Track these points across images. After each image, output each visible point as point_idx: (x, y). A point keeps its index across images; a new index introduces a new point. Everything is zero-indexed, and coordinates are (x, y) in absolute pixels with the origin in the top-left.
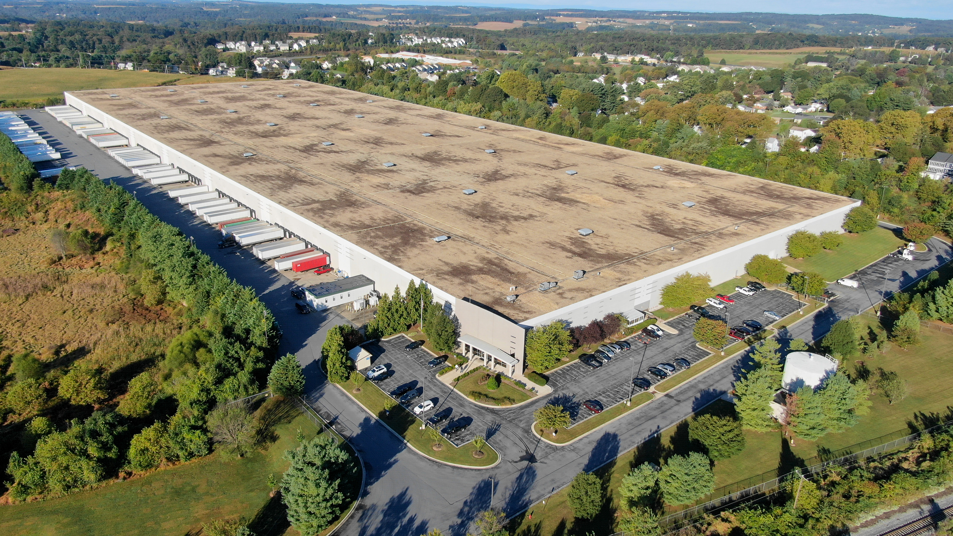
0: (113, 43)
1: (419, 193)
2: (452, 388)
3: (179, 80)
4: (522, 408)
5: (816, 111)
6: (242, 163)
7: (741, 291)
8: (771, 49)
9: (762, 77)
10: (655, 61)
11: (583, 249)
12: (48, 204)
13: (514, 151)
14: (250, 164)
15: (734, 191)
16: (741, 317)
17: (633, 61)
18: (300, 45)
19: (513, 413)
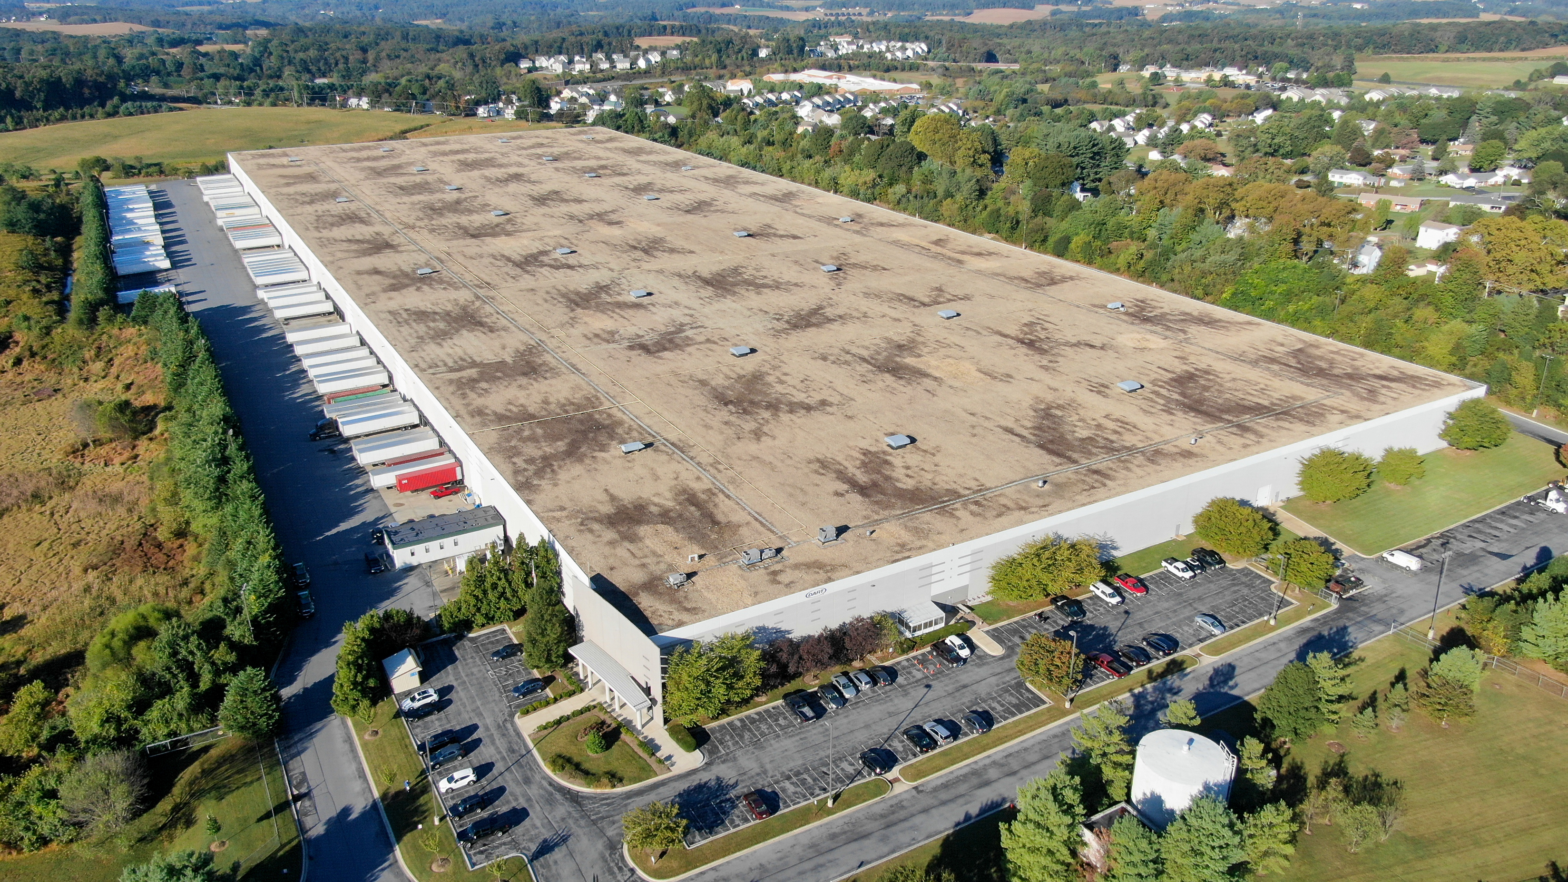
0: (364, 61)
1: (658, 351)
2: (531, 745)
3: (428, 125)
4: (629, 795)
5: (1505, 183)
6: (406, 286)
7: (1171, 568)
8: (1491, 50)
9: (1430, 113)
10: (1251, 80)
11: (875, 477)
12: (115, 347)
13: (875, 268)
14: (418, 289)
15: (1239, 358)
16: (1146, 626)
17: (1209, 80)
18: (648, 61)
19: (608, 805)
